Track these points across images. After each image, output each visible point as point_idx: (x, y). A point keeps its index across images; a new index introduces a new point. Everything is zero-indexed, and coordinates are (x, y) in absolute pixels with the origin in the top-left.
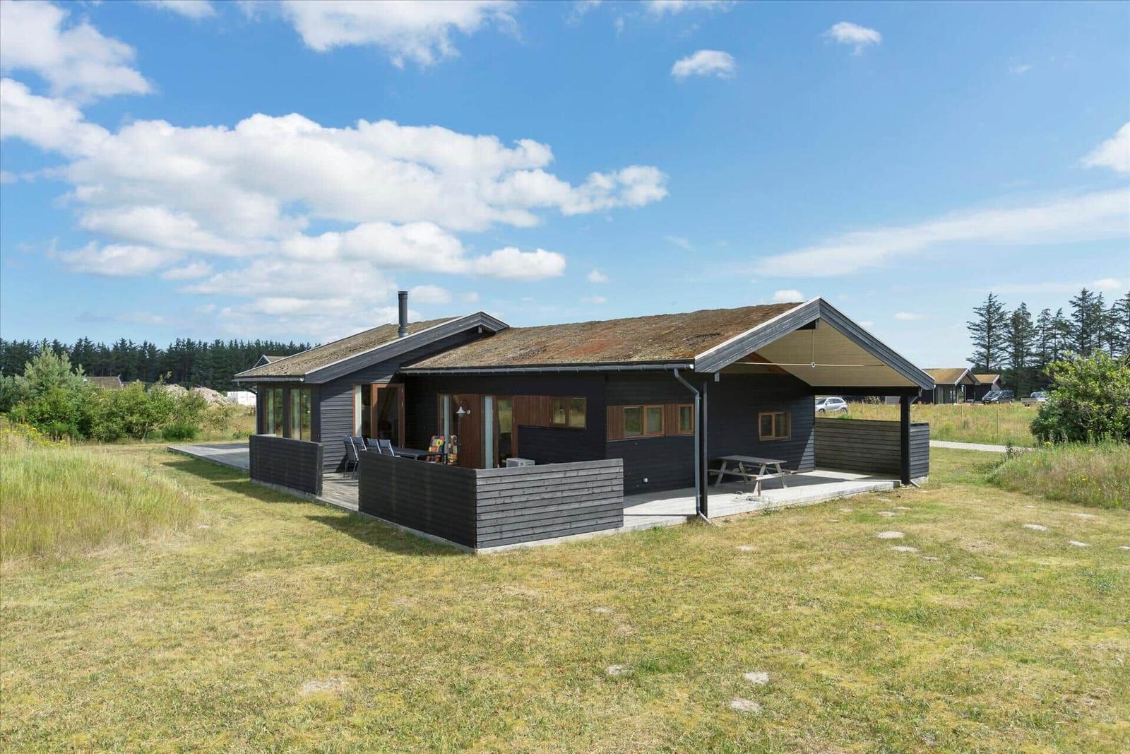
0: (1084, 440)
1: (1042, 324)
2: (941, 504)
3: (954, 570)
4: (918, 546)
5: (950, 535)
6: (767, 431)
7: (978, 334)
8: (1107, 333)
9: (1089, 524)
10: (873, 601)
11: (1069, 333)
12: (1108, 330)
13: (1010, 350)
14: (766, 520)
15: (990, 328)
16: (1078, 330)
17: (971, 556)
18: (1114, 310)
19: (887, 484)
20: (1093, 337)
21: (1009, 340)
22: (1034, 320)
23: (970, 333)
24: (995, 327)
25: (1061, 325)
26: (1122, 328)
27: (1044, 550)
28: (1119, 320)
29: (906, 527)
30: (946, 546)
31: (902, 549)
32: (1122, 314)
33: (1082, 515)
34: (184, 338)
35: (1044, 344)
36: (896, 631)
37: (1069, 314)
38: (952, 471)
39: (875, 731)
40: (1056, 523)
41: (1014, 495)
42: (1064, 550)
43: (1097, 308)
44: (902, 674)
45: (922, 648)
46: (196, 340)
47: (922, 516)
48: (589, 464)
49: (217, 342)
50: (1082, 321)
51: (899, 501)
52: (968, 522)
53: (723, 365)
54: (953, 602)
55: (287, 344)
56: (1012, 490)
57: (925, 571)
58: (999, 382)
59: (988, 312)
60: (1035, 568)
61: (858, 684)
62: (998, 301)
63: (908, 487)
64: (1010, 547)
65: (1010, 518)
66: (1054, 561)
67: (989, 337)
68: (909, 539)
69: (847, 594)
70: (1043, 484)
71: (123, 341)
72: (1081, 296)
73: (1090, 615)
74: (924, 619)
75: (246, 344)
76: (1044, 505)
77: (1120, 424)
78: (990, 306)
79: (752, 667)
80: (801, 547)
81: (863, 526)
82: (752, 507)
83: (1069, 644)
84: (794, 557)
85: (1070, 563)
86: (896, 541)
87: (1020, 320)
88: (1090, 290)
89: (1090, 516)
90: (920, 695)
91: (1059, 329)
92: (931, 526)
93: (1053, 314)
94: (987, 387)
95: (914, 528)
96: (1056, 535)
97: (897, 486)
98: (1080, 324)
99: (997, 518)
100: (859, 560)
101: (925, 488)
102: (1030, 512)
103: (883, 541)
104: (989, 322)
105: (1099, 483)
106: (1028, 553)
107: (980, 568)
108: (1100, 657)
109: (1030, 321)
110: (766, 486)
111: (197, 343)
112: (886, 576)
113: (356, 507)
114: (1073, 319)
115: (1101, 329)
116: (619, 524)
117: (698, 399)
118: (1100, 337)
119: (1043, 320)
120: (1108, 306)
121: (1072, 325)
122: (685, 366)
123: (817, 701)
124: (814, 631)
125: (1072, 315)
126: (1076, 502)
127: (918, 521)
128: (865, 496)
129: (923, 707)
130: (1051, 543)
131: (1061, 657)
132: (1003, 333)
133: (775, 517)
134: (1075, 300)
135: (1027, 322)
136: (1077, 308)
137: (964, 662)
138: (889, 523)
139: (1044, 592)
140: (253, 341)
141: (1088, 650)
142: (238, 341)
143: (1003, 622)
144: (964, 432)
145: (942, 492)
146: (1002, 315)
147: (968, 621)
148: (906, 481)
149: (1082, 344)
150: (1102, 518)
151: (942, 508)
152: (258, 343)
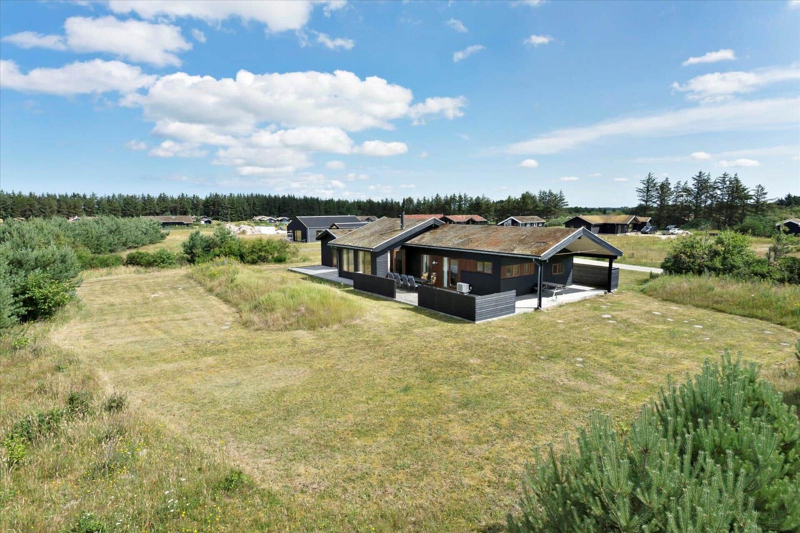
0: (681, 273)
1: (676, 189)
2: (623, 302)
3: (628, 329)
4: (616, 321)
5: (627, 316)
6: (555, 272)
7: (641, 194)
8: (711, 195)
9: (676, 311)
10: (605, 340)
11: (690, 194)
12: (711, 193)
13: (658, 202)
14: (562, 309)
15: (648, 191)
16: (695, 193)
17: (634, 324)
18: (715, 182)
19: (601, 292)
20: (703, 197)
21: (659, 197)
22: (672, 187)
23: (637, 194)
24: (651, 190)
25: (686, 190)
26: (719, 192)
27: (658, 323)
28: (717, 188)
29: (612, 313)
30: (625, 321)
31: (611, 322)
32: (719, 184)
33: (674, 307)
34: (214, 192)
35: (676, 200)
36: (612, 348)
37: (691, 184)
38: (626, 284)
39: (611, 371)
40: (664, 311)
41: (651, 298)
42: (665, 322)
43: (706, 181)
44: (615, 359)
45: (620, 353)
46: (220, 193)
47: (616, 308)
48: (507, 292)
49: (231, 194)
50: (698, 188)
51: (607, 301)
52: (633, 311)
53: (549, 256)
54: (628, 340)
55: (267, 195)
56: (650, 296)
57: (619, 330)
58: (650, 221)
59: (648, 182)
60: (654, 329)
61: (605, 361)
62: (654, 176)
63: (610, 294)
64: (647, 321)
65: (648, 309)
66: (660, 327)
67: (647, 196)
68: (613, 318)
69: (597, 337)
70: (662, 294)
71: (183, 194)
72: (698, 175)
73: (668, 344)
74: (620, 345)
75: (246, 195)
76: (661, 303)
77: (697, 267)
78: (649, 179)
79: (577, 357)
80: (577, 321)
81: (596, 312)
82: (555, 304)
83: (660, 352)
84: (577, 324)
85: (666, 327)
86: (609, 319)
87: (664, 187)
88: (703, 172)
89: (677, 308)
90: (621, 363)
91: (685, 192)
92: (620, 313)
93: (682, 184)
94: (644, 224)
95: (615, 313)
96: (663, 316)
97: (605, 293)
98: (697, 190)
99: (644, 309)
100: (597, 326)
101: (616, 294)
102: (656, 307)
103: (604, 319)
104: (648, 188)
105: (683, 294)
106: (653, 323)
107: (637, 329)
108: (667, 355)
109: (670, 187)
110: (557, 294)
111: (221, 195)
112: (608, 331)
113: (417, 305)
114: (693, 187)
115: (708, 192)
116: (514, 312)
117: (540, 268)
118: (706, 197)
119: (677, 187)
120: (712, 180)
121: (692, 190)
122: (537, 258)
123: (596, 365)
124: (590, 348)
125: (693, 185)
126: (673, 302)
127: (615, 310)
128: (594, 298)
129: (622, 366)
130: (661, 319)
131: (658, 355)
132: (654, 193)
133: (564, 308)
134: (695, 177)
135: (668, 187)
136: (696, 181)
137: (632, 356)
138: (605, 311)
139: (656, 337)
140: (249, 194)
141: (665, 353)
142: (242, 194)
143: (642, 346)
144: (632, 259)
145: (623, 296)
146: (655, 184)
147: (633, 345)
148: (609, 291)
149: (697, 200)
150: (681, 309)
151: (624, 304)
152: (252, 195)
